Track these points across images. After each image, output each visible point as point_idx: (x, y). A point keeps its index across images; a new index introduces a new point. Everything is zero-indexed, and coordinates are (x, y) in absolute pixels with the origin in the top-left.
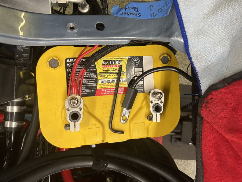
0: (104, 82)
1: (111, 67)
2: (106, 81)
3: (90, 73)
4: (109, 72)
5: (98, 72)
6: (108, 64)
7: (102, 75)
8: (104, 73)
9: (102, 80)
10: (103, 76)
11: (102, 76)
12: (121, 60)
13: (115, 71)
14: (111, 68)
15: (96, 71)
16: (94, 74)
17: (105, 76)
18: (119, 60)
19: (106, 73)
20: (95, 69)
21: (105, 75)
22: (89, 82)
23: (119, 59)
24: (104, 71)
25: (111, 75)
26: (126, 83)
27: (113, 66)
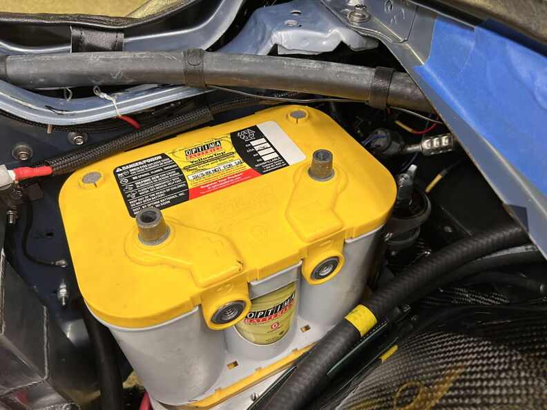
0: (200, 176)
1: (203, 154)
2: (202, 174)
3: (165, 173)
4: (204, 160)
5: (181, 167)
6: (196, 152)
7: (191, 168)
8: (193, 166)
9: (193, 175)
10: (193, 169)
11: (191, 170)
12: (219, 142)
13: (214, 156)
15: (178, 166)
16: (174, 172)
17: (198, 168)
18: (216, 142)
19: (198, 164)
20: (174, 166)
22: (169, 184)
23: (214, 141)
24: (192, 162)
25: (210, 163)
26: (245, 164)
27: (207, 152)
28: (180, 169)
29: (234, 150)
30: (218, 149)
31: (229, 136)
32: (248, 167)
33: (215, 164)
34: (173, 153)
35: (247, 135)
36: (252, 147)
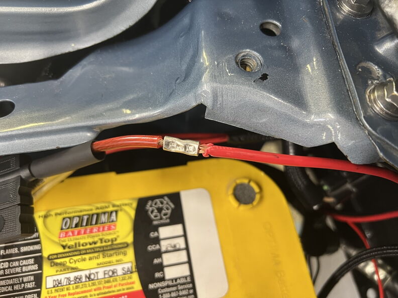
0: (64, 282)
1: (85, 233)
2: (68, 279)
3: (19, 260)
4: (82, 248)
5: (45, 254)
6: (77, 226)
7: (58, 261)
8: (64, 255)
9: (56, 278)
10: (60, 264)
11: (57, 264)
12: (116, 212)
13: (99, 245)
14: (86, 236)
15: (40, 251)
16: (32, 261)
17: (68, 264)
18: (112, 212)
19: (71, 254)
20: (36, 247)
21: (67, 260)
22: (16, 287)
23: (111, 209)
24: (64, 247)
25: (87, 256)
26: (135, 277)
27: (91, 232)
28: (41, 257)
29: (130, 239)
30: (109, 229)
31: (135, 205)
32: (138, 287)
33: (94, 262)
34: (46, 217)
35: (160, 210)
36: (157, 241)
